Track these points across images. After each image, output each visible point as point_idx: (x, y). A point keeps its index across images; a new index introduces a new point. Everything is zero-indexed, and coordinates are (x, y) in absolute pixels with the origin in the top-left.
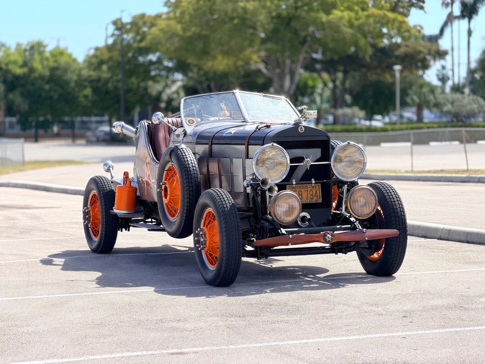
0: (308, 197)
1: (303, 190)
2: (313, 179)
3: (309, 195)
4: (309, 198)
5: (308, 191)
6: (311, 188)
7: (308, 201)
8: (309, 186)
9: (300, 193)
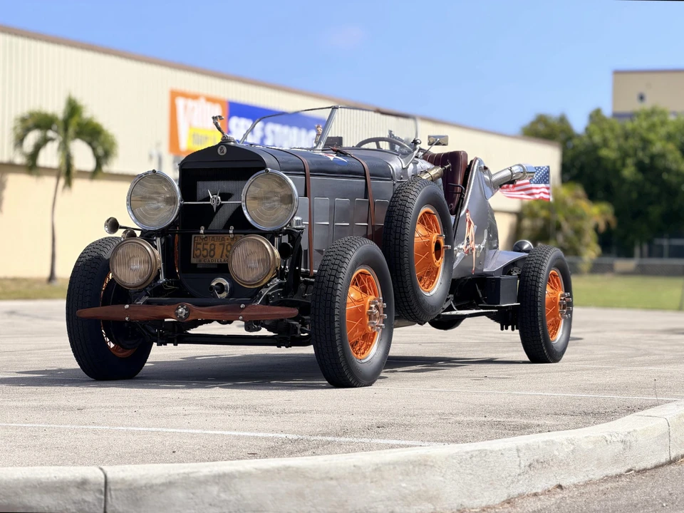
0: (224, 254)
1: (217, 243)
2: (232, 227)
3: (225, 251)
4: (224, 257)
5: (224, 244)
6: (230, 241)
7: (223, 260)
8: (226, 236)
9: (213, 247)
